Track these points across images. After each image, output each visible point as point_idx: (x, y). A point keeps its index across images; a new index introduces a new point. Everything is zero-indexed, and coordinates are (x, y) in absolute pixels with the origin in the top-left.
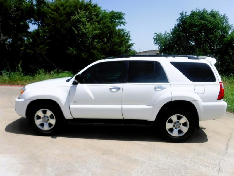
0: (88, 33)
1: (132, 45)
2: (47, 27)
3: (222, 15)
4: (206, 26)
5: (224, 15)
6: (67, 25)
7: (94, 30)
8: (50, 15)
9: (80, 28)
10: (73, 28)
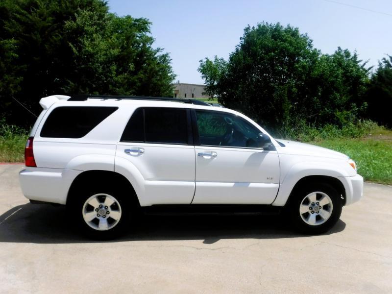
0: (97, 53)
1: (174, 79)
2: (15, 39)
3: (302, 35)
4: (286, 49)
5: (306, 34)
6: (57, 38)
7: (110, 48)
8: (18, 16)
9: (83, 44)
10: (70, 44)
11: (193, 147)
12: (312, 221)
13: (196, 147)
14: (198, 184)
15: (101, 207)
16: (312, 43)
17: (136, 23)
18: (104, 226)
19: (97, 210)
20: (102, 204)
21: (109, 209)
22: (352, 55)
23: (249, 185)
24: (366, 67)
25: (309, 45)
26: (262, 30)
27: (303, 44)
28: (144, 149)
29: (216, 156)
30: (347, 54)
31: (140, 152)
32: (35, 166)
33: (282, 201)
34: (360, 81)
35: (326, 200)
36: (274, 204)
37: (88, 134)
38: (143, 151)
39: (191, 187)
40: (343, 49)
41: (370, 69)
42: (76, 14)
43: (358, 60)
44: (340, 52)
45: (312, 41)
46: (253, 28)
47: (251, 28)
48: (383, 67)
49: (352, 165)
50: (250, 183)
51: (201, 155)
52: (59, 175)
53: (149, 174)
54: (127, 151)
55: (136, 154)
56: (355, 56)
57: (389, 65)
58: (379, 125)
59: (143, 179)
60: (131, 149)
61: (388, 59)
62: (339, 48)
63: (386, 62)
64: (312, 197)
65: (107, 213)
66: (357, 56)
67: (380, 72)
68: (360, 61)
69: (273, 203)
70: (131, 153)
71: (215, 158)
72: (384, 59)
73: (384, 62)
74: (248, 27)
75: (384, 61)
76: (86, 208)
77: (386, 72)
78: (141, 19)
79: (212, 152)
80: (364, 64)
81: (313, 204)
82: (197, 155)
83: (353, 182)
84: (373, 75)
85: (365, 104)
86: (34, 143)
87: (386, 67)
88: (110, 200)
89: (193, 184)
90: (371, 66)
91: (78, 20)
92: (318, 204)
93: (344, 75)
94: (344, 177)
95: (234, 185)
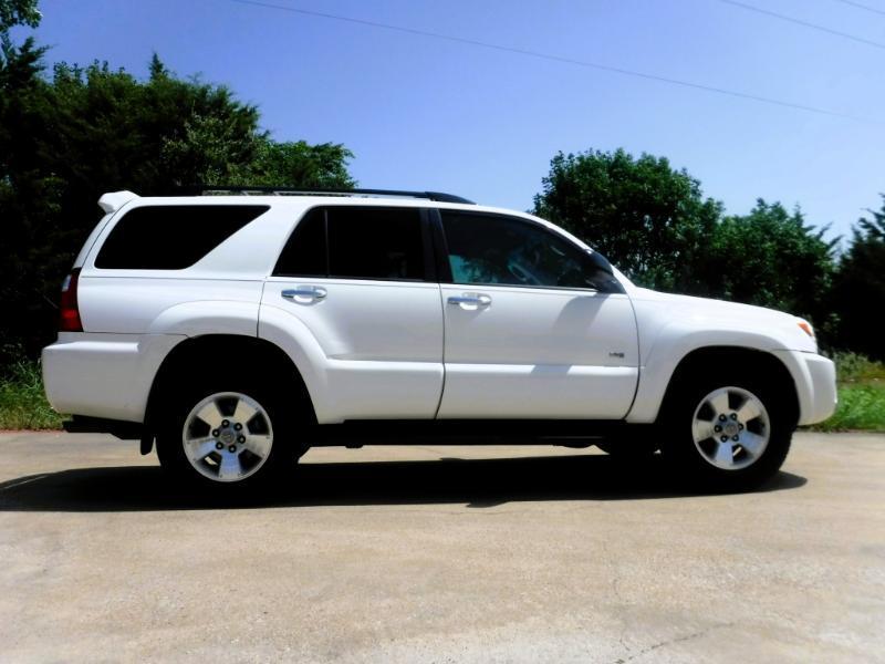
11: (437, 285)
12: (724, 459)
13: (443, 285)
14: (450, 367)
15: (225, 425)
16: (699, 188)
17: (317, 154)
18: (231, 472)
19: (217, 433)
20: (228, 418)
21: (245, 431)
22: (791, 214)
23: (568, 368)
24: (826, 239)
25: (694, 192)
26: (588, 166)
27: (683, 187)
28: (324, 289)
29: (488, 304)
30: (779, 212)
31: (317, 297)
32: (80, 329)
33: (647, 410)
34: (817, 266)
35: (753, 408)
36: (629, 420)
37: (200, 261)
38: (323, 293)
39: (434, 374)
40: (770, 202)
41: (834, 242)
42: (187, 124)
43: (805, 225)
44: (762, 211)
45: (698, 183)
46: (571, 156)
47: (566, 158)
48: (865, 239)
49: (804, 327)
50: (571, 365)
51: (454, 301)
52: (132, 347)
53: (337, 345)
54: (288, 295)
55: (309, 300)
56: (798, 219)
57: (875, 233)
58: (872, 360)
59: (323, 355)
60: (295, 289)
61: (872, 219)
62: (761, 202)
63: (867, 225)
64: (719, 400)
65: (238, 439)
66: (803, 218)
67: (859, 249)
68: (811, 228)
69: (626, 415)
70: (297, 297)
71: (488, 309)
72: (863, 220)
73: (865, 227)
74: (559, 155)
75: (862, 224)
76: (190, 427)
77: (872, 245)
78: (326, 146)
79: (479, 295)
80: (821, 234)
81: (723, 419)
82: (445, 301)
83: (810, 363)
84: (843, 257)
85: (832, 318)
86: (80, 279)
87: (869, 237)
88: (246, 409)
89: (438, 367)
90: (836, 236)
91: (192, 135)
92: (734, 417)
93: (779, 253)
94: (787, 350)
95: (534, 370)
